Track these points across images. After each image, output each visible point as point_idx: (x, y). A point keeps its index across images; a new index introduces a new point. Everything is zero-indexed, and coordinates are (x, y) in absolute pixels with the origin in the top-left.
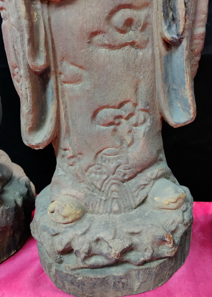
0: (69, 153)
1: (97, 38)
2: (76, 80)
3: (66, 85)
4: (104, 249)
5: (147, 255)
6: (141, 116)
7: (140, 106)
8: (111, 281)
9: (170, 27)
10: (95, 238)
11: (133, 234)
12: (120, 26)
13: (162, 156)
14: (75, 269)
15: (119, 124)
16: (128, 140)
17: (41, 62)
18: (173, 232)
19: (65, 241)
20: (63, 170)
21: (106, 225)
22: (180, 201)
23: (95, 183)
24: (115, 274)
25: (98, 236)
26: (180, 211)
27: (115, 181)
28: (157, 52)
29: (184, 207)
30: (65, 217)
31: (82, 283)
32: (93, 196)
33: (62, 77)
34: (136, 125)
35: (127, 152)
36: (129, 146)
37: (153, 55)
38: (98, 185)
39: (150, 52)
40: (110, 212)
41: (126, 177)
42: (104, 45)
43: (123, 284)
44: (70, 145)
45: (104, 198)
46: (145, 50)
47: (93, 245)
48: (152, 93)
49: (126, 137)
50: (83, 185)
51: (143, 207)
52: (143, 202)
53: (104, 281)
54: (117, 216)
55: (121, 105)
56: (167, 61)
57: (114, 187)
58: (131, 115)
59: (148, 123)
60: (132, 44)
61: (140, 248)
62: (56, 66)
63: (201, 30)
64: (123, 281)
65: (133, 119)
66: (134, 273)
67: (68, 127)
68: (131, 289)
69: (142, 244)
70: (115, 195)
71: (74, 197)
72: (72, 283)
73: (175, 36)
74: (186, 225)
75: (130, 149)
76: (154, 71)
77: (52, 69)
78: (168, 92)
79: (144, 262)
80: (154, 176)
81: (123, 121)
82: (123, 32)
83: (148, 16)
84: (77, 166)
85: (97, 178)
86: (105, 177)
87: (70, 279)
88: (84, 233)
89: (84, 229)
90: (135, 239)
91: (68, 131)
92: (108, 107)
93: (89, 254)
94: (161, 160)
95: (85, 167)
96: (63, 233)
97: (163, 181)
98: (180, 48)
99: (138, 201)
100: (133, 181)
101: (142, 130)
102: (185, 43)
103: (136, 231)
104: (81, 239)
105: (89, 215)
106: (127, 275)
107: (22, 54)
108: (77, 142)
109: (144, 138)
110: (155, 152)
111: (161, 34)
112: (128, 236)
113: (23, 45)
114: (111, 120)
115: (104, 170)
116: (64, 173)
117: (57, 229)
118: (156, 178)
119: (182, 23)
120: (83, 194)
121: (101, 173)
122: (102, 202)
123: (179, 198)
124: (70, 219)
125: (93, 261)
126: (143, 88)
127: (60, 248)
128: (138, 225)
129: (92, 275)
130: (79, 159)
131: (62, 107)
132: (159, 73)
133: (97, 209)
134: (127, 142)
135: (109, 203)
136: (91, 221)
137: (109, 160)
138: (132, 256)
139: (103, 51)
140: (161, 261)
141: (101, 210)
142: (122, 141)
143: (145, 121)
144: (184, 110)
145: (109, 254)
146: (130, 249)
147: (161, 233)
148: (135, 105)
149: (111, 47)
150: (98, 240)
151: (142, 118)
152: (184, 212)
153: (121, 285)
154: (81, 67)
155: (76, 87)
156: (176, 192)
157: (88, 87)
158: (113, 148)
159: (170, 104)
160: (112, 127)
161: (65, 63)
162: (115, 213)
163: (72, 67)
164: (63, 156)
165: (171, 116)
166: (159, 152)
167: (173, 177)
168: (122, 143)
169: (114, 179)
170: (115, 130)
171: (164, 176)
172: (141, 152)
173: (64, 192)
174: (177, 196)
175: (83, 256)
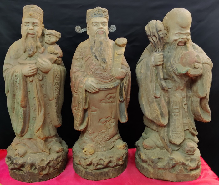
0: (90, 132)
1: (102, 101)
2: (95, 111)
3: (92, 112)
4: (102, 162)
5: (115, 164)
6: (113, 120)
7: (113, 117)
8: (104, 174)
9: (121, 98)
10: (99, 159)
11: (111, 157)
12: (109, 98)
13: (118, 132)
14: (92, 170)
15: (106, 123)
16: (109, 128)
17: (86, 107)
18: (123, 156)
19: (90, 161)
20: (87, 138)
21: (102, 155)
22: (124, 146)
23: (98, 142)
24: (105, 171)
25: (100, 158)
26: (124, 150)
27: (104, 141)
28: (117, 103)
29: (125, 148)
30: (90, 153)
31: (95, 175)
32: (97, 146)
33: (91, 110)
34: (111, 123)
36: (109, 129)
37: (116, 104)
38: (99, 142)
39: (116, 103)
40: (103, 151)
41: (108, 139)
42: (104, 103)
43: (107, 174)
45: (101, 146)
46: (114, 103)
47: (99, 161)
48: (116, 114)
50: (94, 142)
51: (113, 149)
52: (113, 147)
53: (101, 174)
54: (105, 152)
55: (107, 117)
56: (120, 105)
57: (104, 143)
58: (110, 120)
59: (115, 122)
60: (111, 102)
61: (113, 162)
62: (90, 107)
63: (129, 97)
64: (108, 173)
65: (111, 121)
66: (111, 170)
67: (91, 124)
68: (110, 176)
69: (113, 160)
70: (104, 145)
71: (92, 146)
72: (91, 175)
73: (122, 100)
74: (126, 154)
75: (109, 130)
76: (116, 108)
77: (89, 108)
78: (120, 114)
79: (114, 167)
80: (116, 139)
81: (107, 122)
82: (109, 99)
83: (115, 95)
84: (92, 136)
85: (99, 140)
86: (101, 139)
87: (90, 174)
88: (96, 158)
89: (96, 156)
90: (111, 159)
91: (90, 125)
92: (104, 118)
93: (98, 164)
94: (118, 133)
95: (95, 136)
96: (89, 158)
97: (119, 140)
98: (124, 103)
99: (111, 147)
100: (110, 140)
101: (113, 124)
102: (125, 102)
103: (112, 156)
104: (95, 160)
105: (96, 152)
106: (109, 171)
107: (82, 105)
108: (93, 128)
110: (116, 131)
111: (119, 99)
112: (109, 158)
113: (83, 103)
114: (104, 122)
115: (101, 137)
116: (87, 139)
117: (87, 157)
118: (117, 139)
119: (124, 98)
120: (94, 145)
121: (100, 138)
122: (100, 148)
123: (124, 145)
124: (91, 153)
125: (98, 167)
126: (114, 112)
127: (88, 163)
128: (112, 154)
129: (98, 171)
130: (93, 134)
131: (90, 118)
132: (118, 108)
133: (99, 150)
135: (103, 148)
136: (97, 154)
137: (103, 134)
138: (110, 164)
139: (104, 104)
140: (119, 166)
141: (100, 151)
142: (107, 128)
143: (114, 122)
144: (125, 118)
145: (104, 163)
146: (110, 162)
147: (119, 156)
148: (111, 117)
149: (106, 103)
150: (100, 159)
151: (113, 121)
152: (125, 150)
153: (107, 175)
154: (97, 108)
155: (95, 113)
156: (123, 143)
157: (99, 113)
158: (104, 130)
159: (121, 116)
160: (104, 124)
161: (92, 107)
162: (105, 151)
163: (94, 108)
164: (88, 133)
165: (121, 120)
166: (117, 131)
167: (121, 139)
168: (107, 129)
169: (104, 140)
170: (105, 125)
171: (119, 138)
173: (88, 145)
174: (123, 144)
175: (96, 165)
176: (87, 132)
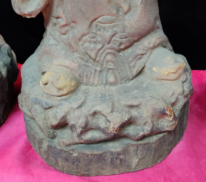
0: (62, 22)
8: (108, 158)
10: (92, 111)
11: (132, 107)
14: (69, 145)
16: (125, 7)
18: (173, 104)
19: (60, 115)
20: (55, 39)
21: (103, 98)
23: (89, 52)
24: (113, 150)
25: (95, 109)
26: (180, 82)
27: (110, 51)
29: (183, 78)
30: (60, 89)
31: (78, 159)
32: (87, 66)
35: (124, 20)
36: (126, 13)
38: (93, 56)
40: (106, 84)
41: (122, 47)
43: (121, 160)
44: (64, 13)
47: (90, 119)
49: (123, 5)
50: (76, 55)
51: (141, 78)
53: (101, 158)
54: (114, 88)
57: (109, 57)
61: (140, 122)
64: (121, 157)
66: (132, 149)
68: (129, 166)
69: (141, 117)
70: (111, 65)
71: (67, 67)
72: (67, 160)
74: (186, 96)
75: (127, 17)
80: (151, 45)
84: (70, 35)
85: (92, 48)
86: (100, 46)
87: (64, 155)
88: (80, 106)
89: (80, 102)
90: (134, 113)
93: (86, 129)
94: (158, 28)
95: (79, 36)
96: (57, 106)
97: (161, 50)
99: (135, 71)
100: (130, 50)
103: (135, 103)
104: (77, 113)
105: (83, 87)
106: (125, 151)
108: (71, 9)
109: (142, 5)
110: (152, 19)
112: (127, 109)
115: (99, 39)
118: (154, 47)
120: (76, 65)
121: (95, 42)
122: (97, 73)
123: (180, 68)
124: (65, 92)
125: (89, 135)
128: (136, 98)
129: (88, 151)
130: (72, 28)
133: (91, 80)
134: (123, 10)
135: (105, 74)
136: (86, 93)
137: (104, 29)
138: (131, 130)
140: (161, 135)
141: (96, 82)
142: (118, 8)
145: (107, 128)
147: (161, 105)
150: (95, 113)
152: (184, 82)
153: (118, 161)
158: (108, 16)
162: (111, 84)
164: (55, 24)
166: (156, 19)
168: (118, 11)
169: (110, 49)
172: (139, 20)
174: (177, 66)
176: (54, 20)
